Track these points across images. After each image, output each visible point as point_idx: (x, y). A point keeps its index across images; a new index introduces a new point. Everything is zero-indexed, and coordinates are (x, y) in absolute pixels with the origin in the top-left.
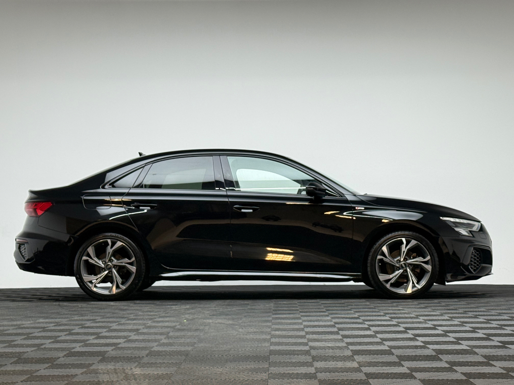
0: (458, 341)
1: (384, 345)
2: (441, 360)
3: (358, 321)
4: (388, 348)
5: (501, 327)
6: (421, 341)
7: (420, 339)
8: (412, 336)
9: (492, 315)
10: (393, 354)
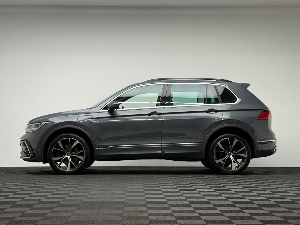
0: (243, 197)
1: (205, 198)
2: (236, 207)
3: (189, 186)
4: (207, 200)
5: (264, 190)
6: (224, 197)
7: (223, 195)
8: (219, 194)
9: (258, 183)
10: (211, 203)
